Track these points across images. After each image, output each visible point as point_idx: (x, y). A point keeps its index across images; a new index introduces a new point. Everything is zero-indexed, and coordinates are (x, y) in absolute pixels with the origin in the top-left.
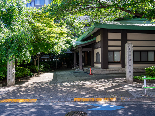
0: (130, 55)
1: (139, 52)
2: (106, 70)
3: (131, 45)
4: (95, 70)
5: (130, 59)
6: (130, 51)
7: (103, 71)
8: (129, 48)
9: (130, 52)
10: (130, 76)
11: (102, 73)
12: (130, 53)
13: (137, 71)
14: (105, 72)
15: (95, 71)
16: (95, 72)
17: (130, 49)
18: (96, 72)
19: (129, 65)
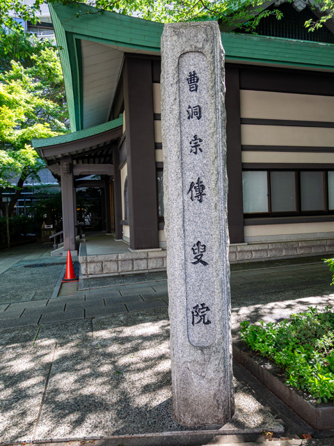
0: (196, 144)
1: (293, 173)
2: (145, 256)
3: (201, 36)
4: (89, 260)
5: (198, 189)
6: (194, 103)
7: (132, 260)
8: (185, 74)
9: (197, 113)
10: (198, 355)
11: (127, 268)
12: (193, 127)
13: (284, 254)
14: (142, 266)
15: (91, 262)
16: (92, 266)
17: (193, 79)
18: (98, 269)
19: (192, 240)
